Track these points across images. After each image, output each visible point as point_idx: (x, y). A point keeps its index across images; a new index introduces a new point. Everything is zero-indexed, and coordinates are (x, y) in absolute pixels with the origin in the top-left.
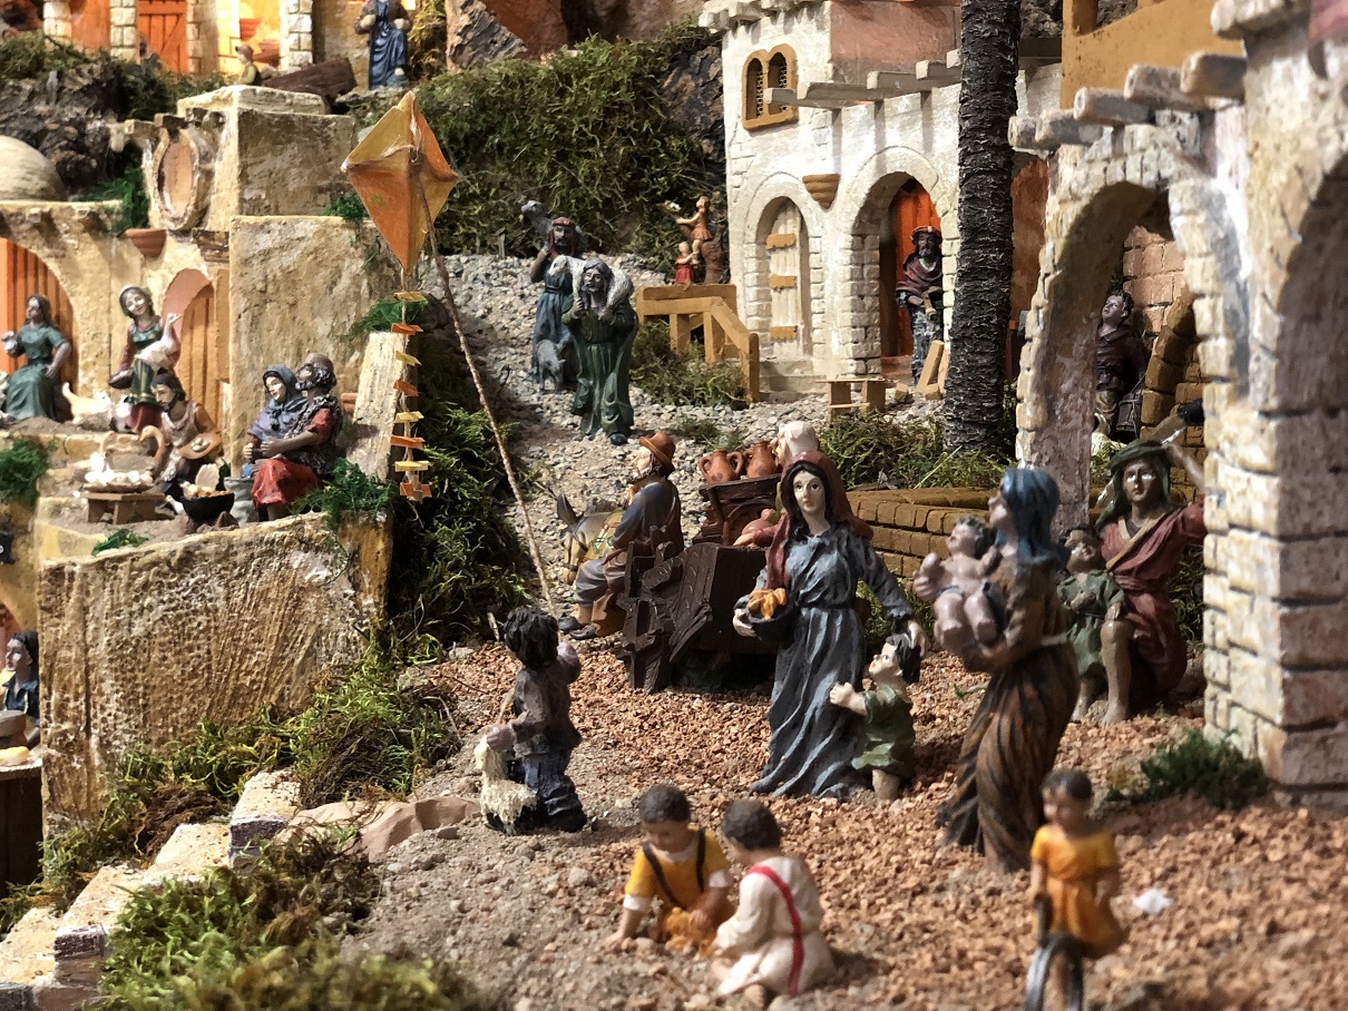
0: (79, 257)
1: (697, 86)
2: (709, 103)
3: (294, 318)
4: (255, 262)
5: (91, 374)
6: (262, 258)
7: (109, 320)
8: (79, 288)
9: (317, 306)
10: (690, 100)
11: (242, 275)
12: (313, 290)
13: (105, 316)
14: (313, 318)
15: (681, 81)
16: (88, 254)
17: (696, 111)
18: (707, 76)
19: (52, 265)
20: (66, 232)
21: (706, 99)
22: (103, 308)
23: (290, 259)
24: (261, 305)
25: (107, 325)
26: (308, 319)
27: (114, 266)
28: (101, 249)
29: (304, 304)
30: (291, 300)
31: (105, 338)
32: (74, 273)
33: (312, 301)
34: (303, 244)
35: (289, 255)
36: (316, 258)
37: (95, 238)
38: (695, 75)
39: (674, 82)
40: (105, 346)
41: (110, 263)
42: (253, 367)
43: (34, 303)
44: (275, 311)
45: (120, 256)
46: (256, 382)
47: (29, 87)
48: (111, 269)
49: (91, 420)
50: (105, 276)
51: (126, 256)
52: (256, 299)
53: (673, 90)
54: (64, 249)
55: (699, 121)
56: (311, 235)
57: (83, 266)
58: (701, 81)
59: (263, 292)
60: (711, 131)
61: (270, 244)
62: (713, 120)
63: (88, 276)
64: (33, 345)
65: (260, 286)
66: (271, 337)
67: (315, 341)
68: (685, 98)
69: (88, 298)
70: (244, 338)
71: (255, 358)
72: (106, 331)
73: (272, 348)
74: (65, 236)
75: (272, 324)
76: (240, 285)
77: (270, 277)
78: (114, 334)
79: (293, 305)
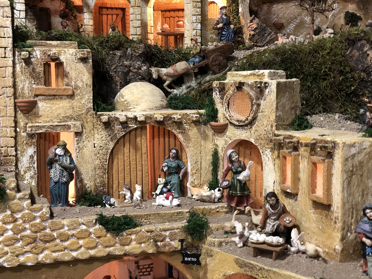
0: (190, 133)
1: (360, 54)
2: (364, 60)
3: (362, 180)
4: (349, 159)
5: (194, 177)
6: (352, 157)
7: (201, 156)
8: (190, 145)
9: (369, 175)
10: (357, 59)
11: (345, 165)
12: (368, 169)
13: (200, 155)
14: (368, 179)
15: (353, 52)
16: (193, 132)
17: (359, 63)
18: (362, 50)
19: (180, 136)
20: (185, 123)
21: (363, 59)
22: (198, 152)
23: (360, 157)
24: (351, 177)
25: (200, 158)
26: (366, 181)
27: (202, 135)
28: (198, 129)
29: (365, 174)
30: (361, 173)
31: (199, 163)
32: (188, 139)
33: (368, 173)
34: (365, 151)
35: (361, 156)
36: (369, 155)
37: (196, 125)
38: (358, 50)
39: (351, 52)
40: (199, 166)
41: (201, 134)
42: (348, 202)
43: (174, 151)
44: (356, 178)
45: (204, 131)
46: (349, 207)
47: (119, 54)
48: (201, 137)
49: (204, 198)
50: (199, 140)
51: (207, 131)
52: (349, 174)
53: (351, 55)
54: (184, 130)
55: (360, 66)
56: (368, 147)
57: (191, 136)
58: (361, 52)
59: (352, 171)
60: (364, 70)
61: (355, 152)
62: (366, 66)
63: (193, 140)
64: (173, 167)
65: (351, 169)
66: (354, 189)
67: (368, 189)
68: (355, 58)
69: (193, 148)
70: (345, 190)
71: (349, 198)
72: (199, 161)
73: (354, 193)
74: (185, 125)
75: (354, 184)
76: (344, 169)
77: (354, 165)
78: (203, 161)
79: (362, 176)
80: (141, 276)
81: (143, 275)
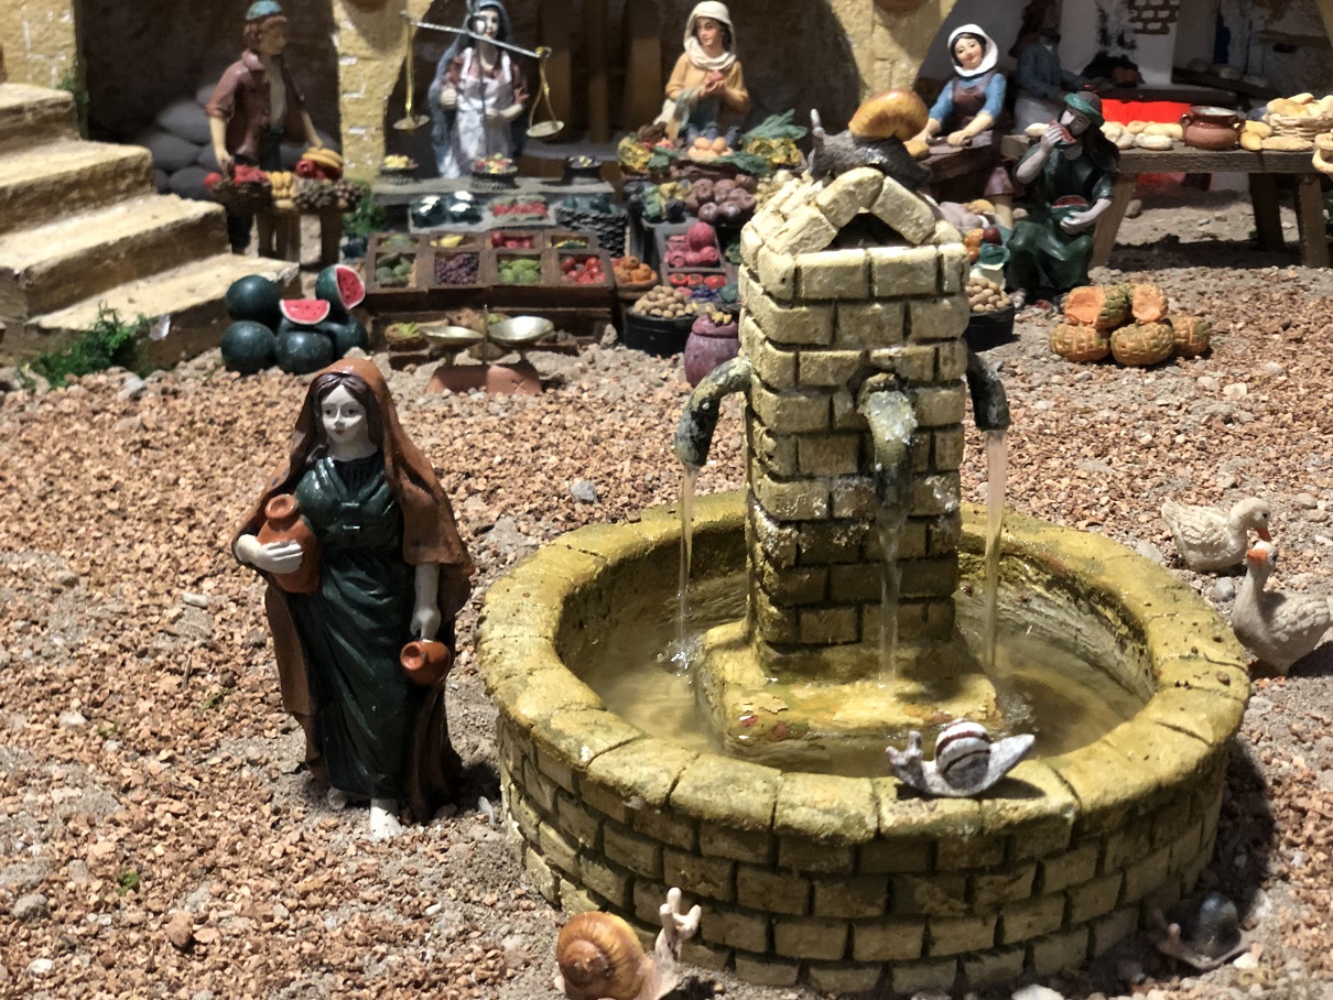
80: (1137, 31)
81: (1144, 31)
